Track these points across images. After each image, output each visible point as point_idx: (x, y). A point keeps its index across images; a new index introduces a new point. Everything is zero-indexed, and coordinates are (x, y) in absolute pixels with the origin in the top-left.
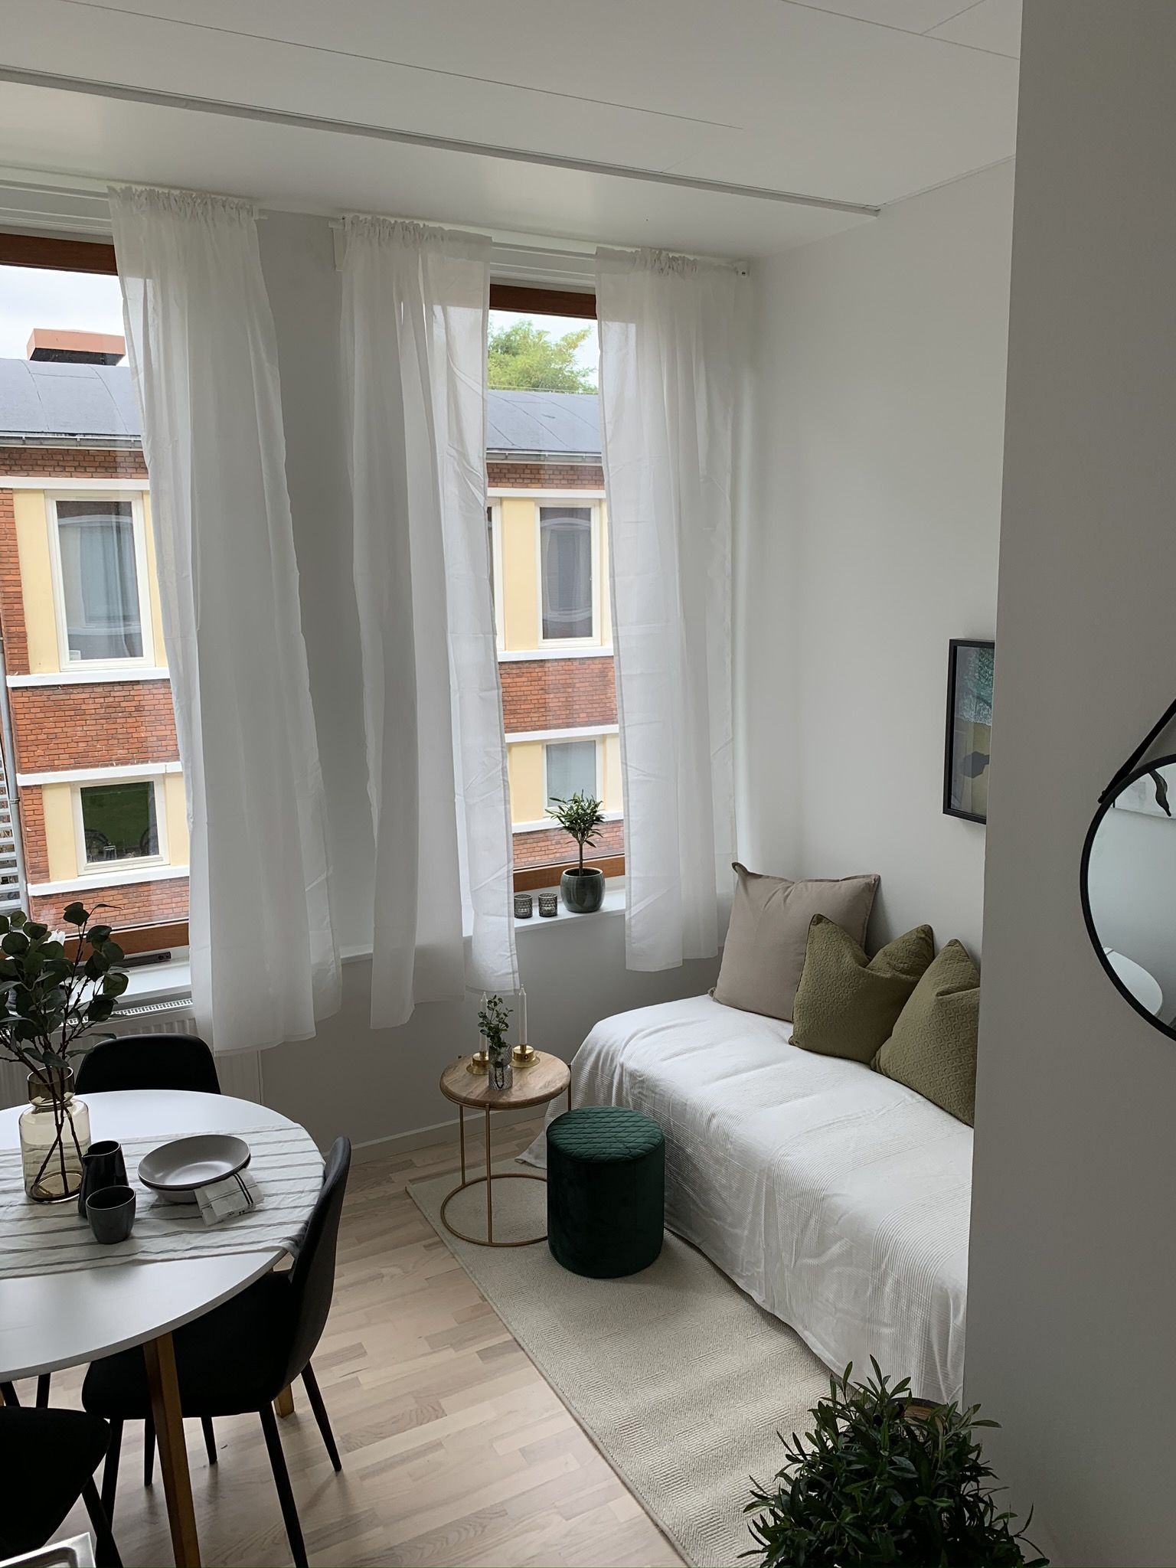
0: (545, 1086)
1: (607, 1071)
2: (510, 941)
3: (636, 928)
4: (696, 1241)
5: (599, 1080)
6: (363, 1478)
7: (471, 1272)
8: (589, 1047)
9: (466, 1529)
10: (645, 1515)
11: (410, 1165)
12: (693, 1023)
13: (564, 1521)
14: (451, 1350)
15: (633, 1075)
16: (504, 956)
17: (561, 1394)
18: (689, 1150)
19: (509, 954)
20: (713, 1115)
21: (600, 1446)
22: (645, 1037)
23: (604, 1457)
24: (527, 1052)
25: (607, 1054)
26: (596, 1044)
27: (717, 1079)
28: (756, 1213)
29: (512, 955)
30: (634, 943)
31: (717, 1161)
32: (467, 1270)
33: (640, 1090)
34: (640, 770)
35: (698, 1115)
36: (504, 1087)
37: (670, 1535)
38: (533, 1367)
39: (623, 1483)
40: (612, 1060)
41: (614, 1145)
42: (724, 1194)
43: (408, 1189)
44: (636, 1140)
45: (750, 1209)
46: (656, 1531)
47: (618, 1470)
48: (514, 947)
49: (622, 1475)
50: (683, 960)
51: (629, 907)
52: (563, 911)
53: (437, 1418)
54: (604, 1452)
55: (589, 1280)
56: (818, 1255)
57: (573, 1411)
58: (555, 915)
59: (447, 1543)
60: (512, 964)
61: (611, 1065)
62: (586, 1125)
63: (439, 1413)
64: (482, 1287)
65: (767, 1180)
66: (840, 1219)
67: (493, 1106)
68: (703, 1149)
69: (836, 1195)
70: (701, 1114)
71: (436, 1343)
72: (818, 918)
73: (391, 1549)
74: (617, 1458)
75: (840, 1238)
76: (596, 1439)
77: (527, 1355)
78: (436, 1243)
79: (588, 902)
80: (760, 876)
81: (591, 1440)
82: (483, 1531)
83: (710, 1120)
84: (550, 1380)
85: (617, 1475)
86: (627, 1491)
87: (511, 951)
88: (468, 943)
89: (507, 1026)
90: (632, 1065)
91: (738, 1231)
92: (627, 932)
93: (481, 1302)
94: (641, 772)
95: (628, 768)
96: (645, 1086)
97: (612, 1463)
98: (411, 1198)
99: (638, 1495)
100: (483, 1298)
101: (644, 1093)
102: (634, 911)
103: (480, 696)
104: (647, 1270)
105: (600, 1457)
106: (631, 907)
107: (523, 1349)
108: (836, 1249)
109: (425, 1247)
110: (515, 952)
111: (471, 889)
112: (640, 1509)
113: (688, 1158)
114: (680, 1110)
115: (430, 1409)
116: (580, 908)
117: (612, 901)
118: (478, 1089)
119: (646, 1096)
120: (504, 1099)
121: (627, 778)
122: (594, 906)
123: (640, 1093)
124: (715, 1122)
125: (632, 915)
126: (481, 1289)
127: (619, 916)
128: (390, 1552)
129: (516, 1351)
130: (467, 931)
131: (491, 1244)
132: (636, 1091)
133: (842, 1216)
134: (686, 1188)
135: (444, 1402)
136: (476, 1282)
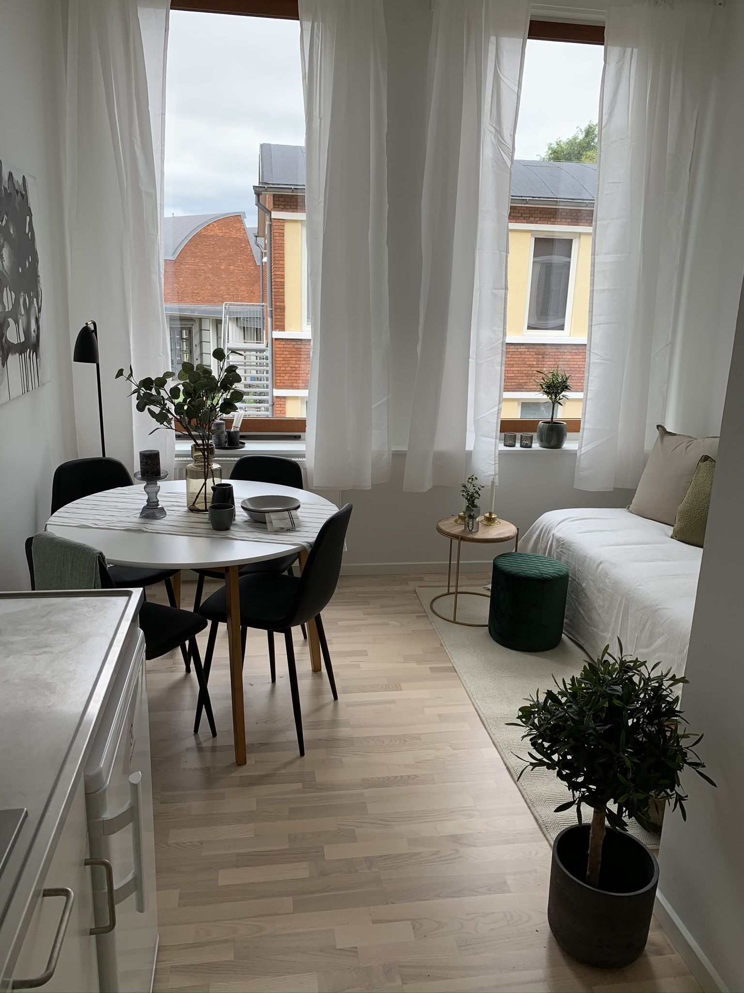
0: (498, 534)
1: (545, 540)
2: (495, 455)
3: (584, 463)
4: (582, 642)
5: (539, 546)
6: (347, 706)
7: (439, 632)
8: (537, 526)
9: (395, 740)
10: (501, 759)
11: (421, 579)
12: (608, 519)
13: (452, 750)
14: (416, 664)
15: (558, 540)
16: (490, 463)
17: (471, 695)
18: (584, 585)
19: (494, 463)
20: (601, 563)
21: (485, 723)
22: (572, 521)
23: (486, 728)
24: (493, 517)
25: (547, 529)
26: (541, 523)
27: (612, 545)
28: (616, 621)
30: (581, 471)
31: (599, 590)
32: (436, 631)
33: (561, 549)
34: (600, 356)
35: (592, 562)
36: (473, 531)
37: (512, 770)
38: (460, 681)
39: (493, 743)
40: (549, 533)
41: (533, 571)
42: (600, 611)
43: (416, 590)
44: (548, 570)
45: (613, 619)
46: (505, 767)
47: (492, 735)
48: (497, 458)
49: (494, 738)
50: (614, 488)
51: (580, 448)
52: (536, 446)
53: (397, 690)
54: (487, 726)
56: (648, 646)
57: (475, 705)
58: (530, 447)
59: (383, 743)
60: (495, 470)
61: (547, 536)
62: (519, 559)
63: (398, 688)
64: (442, 639)
65: (626, 600)
66: (664, 622)
67: (463, 539)
68: (592, 583)
69: (666, 608)
70: (594, 563)
71: (407, 659)
72: (705, 458)
73: (352, 738)
74: (493, 731)
75: (663, 634)
76: (484, 719)
77: (458, 675)
78: (425, 616)
79: (553, 443)
80: (675, 434)
81: (481, 720)
82: (404, 743)
83: (598, 566)
84: (466, 688)
85: (491, 738)
86: (494, 746)
87: (495, 461)
88: (469, 454)
89: (479, 495)
90: (559, 534)
91: (605, 634)
92: (577, 464)
93: (440, 646)
95: (591, 354)
96: (564, 547)
97: (490, 732)
98: (416, 594)
99: (499, 749)
100: (442, 645)
101: (564, 551)
102: (584, 450)
103: (492, 292)
105: (484, 728)
106: (581, 448)
107: (456, 672)
108: (659, 642)
109: (417, 616)
110: (497, 462)
111: (474, 419)
112: (499, 756)
113: (583, 590)
114: (583, 560)
115: (394, 686)
116: (547, 445)
117: (569, 444)
118: (458, 529)
119: (564, 553)
120: (471, 536)
121: (590, 361)
122: (558, 445)
123: (561, 551)
124: (601, 566)
125: (582, 453)
126: (442, 641)
127: (573, 454)
128: (352, 739)
129: (453, 672)
130: (469, 447)
131: (454, 622)
132: (559, 550)
133: (665, 621)
134: (580, 608)
135: (403, 685)
136: (440, 637)
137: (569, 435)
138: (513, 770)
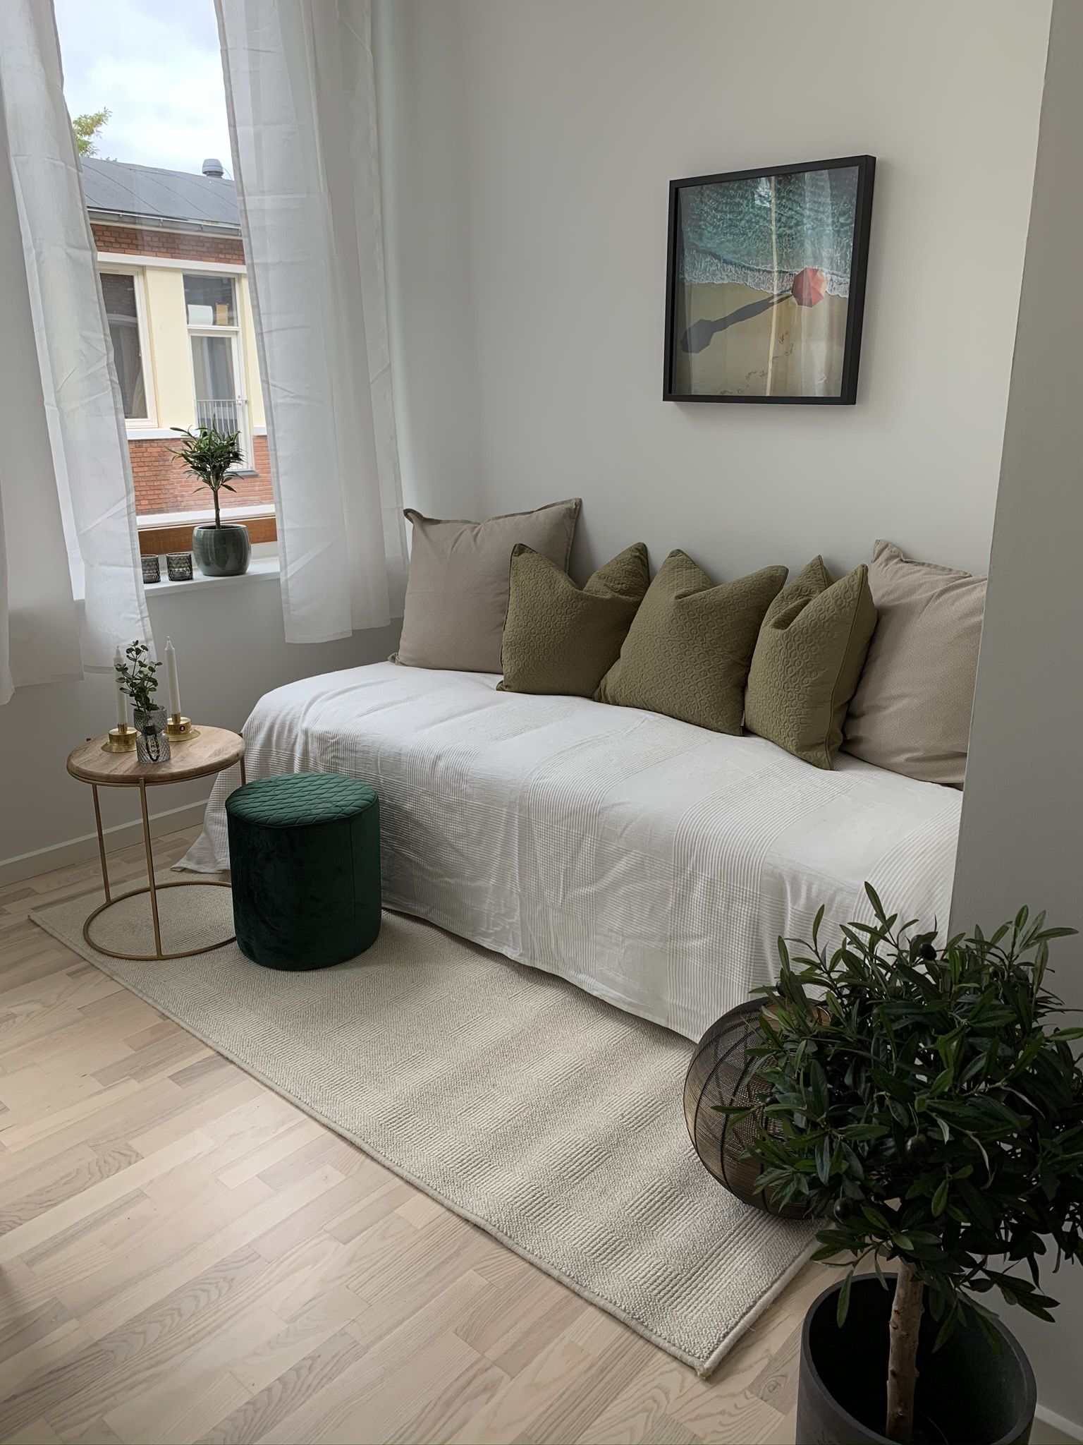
0: (215, 754)
1: (284, 745)
2: (139, 600)
3: (295, 594)
4: (421, 911)
5: (273, 760)
6: (31, 1263)
7: (141, 991)
8: (256, 723)
9: (203, 1290)
10: (448, 1214)
11: (30, 893)
12: (383, 682)
13: (342, 1245)
14: (133, 1082)
15: (322, 739)
16: (132, 619)
17: (297, 1101)
18: (408, 806)
19: (139, 617)
20: (439, 757)
21: (366, 1147)
22: (330, 698)
23: (373, 1159)
24: (182, 723)
25: (283, 725)
26: (266, 716)
27: (433, 723)
28: (506, 853)
29: (142, 619)
30: (293, 611)
31: (449, 808)
32: (134, 990)
33: (334, 754)
34: (287, 391)
35: (418, 761)
36: (160, 759)
37: (489, 1228)
38: (252, 1079)
39: (408, 1182)
40: (290, 731)
41: (321, 806)
42: (460, 844)
43: (32, 918)
44: (347, 799)
45: (498, 851)
46: (468, 1228)
47: (396, 1169)
48: (144, 607)
49: (405, 1174)
50: (353, 631)
51: (284, 566)
52: (199, 575)
53: (130, 1164)
54: (373, 1153)
55: (299, 973)
56: (595, 880)
57: (319, 1117)
58: (190, 578)
59: (180, 1315)
60: (144, 630)
61: (289, 737)
62: (277, 793)
63: (131, 1157)
64: (159, 1004)
65: (520, 811)
66: (624, 829)
67: (150, 780)
68: (428, 799)
69: (613, 805)
70: (423, 760)
71: (108, 1077)
72: (519, 548)
73: (95, 1344)
74: (391, 1158)
75: (627, 852)
76: (358, 1141)
77: (239, 1067)
78: (85, 968)
79: (230, 565)
80: (438, 522)
81: (352, 1144)
82: (230, 1287)
83: (435, 764)
84: (278, 1089)
85: (397, 1175)
86: (415, 1191)
87: (141, 613)
88: (80, 606)
89: (155, 682)
90: (319, 728)
91: (480, 883)
92: (284, 597)
93: (162, 1021)
94: (286, 394)
95: (271, 388)
96: (340, 747)
97: (387, 1163)
98: (38, 926)
99: (431, 1192)
100: (163, 1016)
101: (340, 755)
102: (291, 571)
103: (67, 254)
104: (369, 951)
105: (368, 1161)
106: (286, 566)
107: (232, 1062)
108: (621, 866)
109: (69, 975)
110: (147, 614)
111: (78, 532)
112: (439, 1207)
113: (407, 816)
114: (393, 763)
115: (117, 1155)
116: (219, 569)
117: (260, 563)
118: (127, 764)
119: (343, 759)
120: (164, 771)
121: (270, 402)
122: (240, 569)
123: (335, 757)
124: (441, 764)
125: (288, 576)
126: (158, 1007)
127: (272, 582)
128: (95, 1350)
129: (222, 1066)
130: (79, 593)
131: (160, 957)
132: (329, 757)
133: (627, 826)
134: (407, 853)
135: (136, 1143)
136: (150, 1001)
137: (255, 548)
138: (491, 1227)
